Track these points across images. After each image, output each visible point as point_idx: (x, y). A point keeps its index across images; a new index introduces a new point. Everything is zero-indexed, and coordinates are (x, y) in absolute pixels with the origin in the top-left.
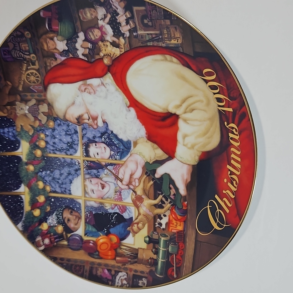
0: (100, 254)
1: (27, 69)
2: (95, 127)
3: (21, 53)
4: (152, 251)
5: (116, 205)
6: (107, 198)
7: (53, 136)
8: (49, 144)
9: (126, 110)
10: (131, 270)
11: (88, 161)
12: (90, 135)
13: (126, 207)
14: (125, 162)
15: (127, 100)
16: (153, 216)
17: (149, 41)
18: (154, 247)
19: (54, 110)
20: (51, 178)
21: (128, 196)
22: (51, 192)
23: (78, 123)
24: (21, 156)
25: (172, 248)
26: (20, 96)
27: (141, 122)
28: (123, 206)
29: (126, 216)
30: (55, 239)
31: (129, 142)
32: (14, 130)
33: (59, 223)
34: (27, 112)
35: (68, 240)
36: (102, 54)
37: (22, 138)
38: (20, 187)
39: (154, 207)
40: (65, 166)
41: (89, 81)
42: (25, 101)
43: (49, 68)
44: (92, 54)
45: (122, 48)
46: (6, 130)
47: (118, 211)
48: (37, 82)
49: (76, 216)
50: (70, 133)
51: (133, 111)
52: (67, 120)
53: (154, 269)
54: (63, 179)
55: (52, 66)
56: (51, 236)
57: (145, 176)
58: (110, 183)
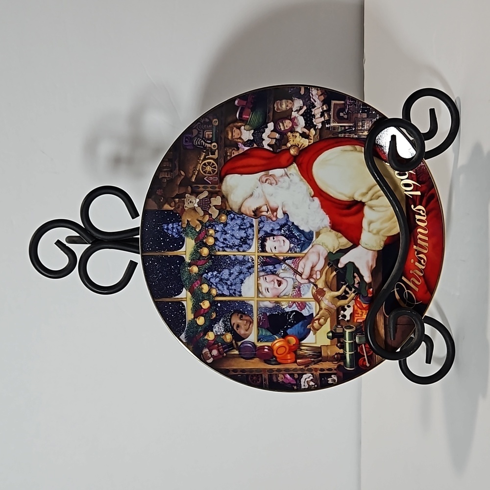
0: (278, 359)
1: (205, 159)
2: (274, 219)
3: (202, 141)
4: (337, 346)
5: (294, 302)
6: (284, 296)
7: (225, 231)
8: (219, 241)
9: (310, 199)
10: (316, 370)
11: (263, 257)
12: (267, 228)
13: (306, 303)
14: (306, 254)
15: (312, 190)
16: (335, 308)
17: (341, 133)
18: (339, 342)
19: (228, 202)
20: (218, 279)
21: (308, 291)
22: (217, 295)
23: (254, 215)
24: (184, 256)
25: (360, 338)
26: (192, 188)
27: (325, 212)
28: (302, 302)
29: (305, 313)
30: (224, 349)
31: (311, 233)
32: (179, 225)
33: (226, 330)
34: (196, 205)
35: (239, 348)
36: (289, 145)
37: (187, 235)
38: (181, 292)
39: (337, 299)
40: (236, 264)
41: (271, 172)
42: (196, 193)
43: (229, 158)
44: (278, 144)
45: (311, 139)
46: (170, 225)
47: (296, 309)
48: (213, 173)
49: (246, 320)
50: (245, 227)
51: (317, 200)
52: (242, 214)
53: (342, 363)
54: (233, 280)
55: (233, 156)
56: (219, 346)
57: (328, 267)
58: (287, 279)
